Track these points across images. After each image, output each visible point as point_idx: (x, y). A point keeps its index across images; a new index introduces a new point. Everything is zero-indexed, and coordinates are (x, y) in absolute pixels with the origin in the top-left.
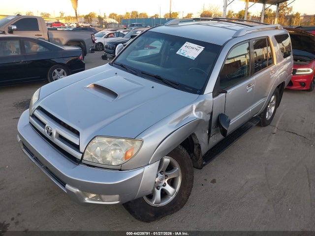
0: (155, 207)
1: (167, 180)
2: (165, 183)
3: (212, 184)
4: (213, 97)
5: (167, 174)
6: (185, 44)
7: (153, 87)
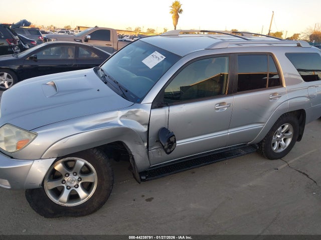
0: (59, 205)
1: (80, 182)
2: (78, 185)
3: (145, 201)
4: (152, 108)
5: (81, 177)
6: (154, 54)
7: (98, 90)
